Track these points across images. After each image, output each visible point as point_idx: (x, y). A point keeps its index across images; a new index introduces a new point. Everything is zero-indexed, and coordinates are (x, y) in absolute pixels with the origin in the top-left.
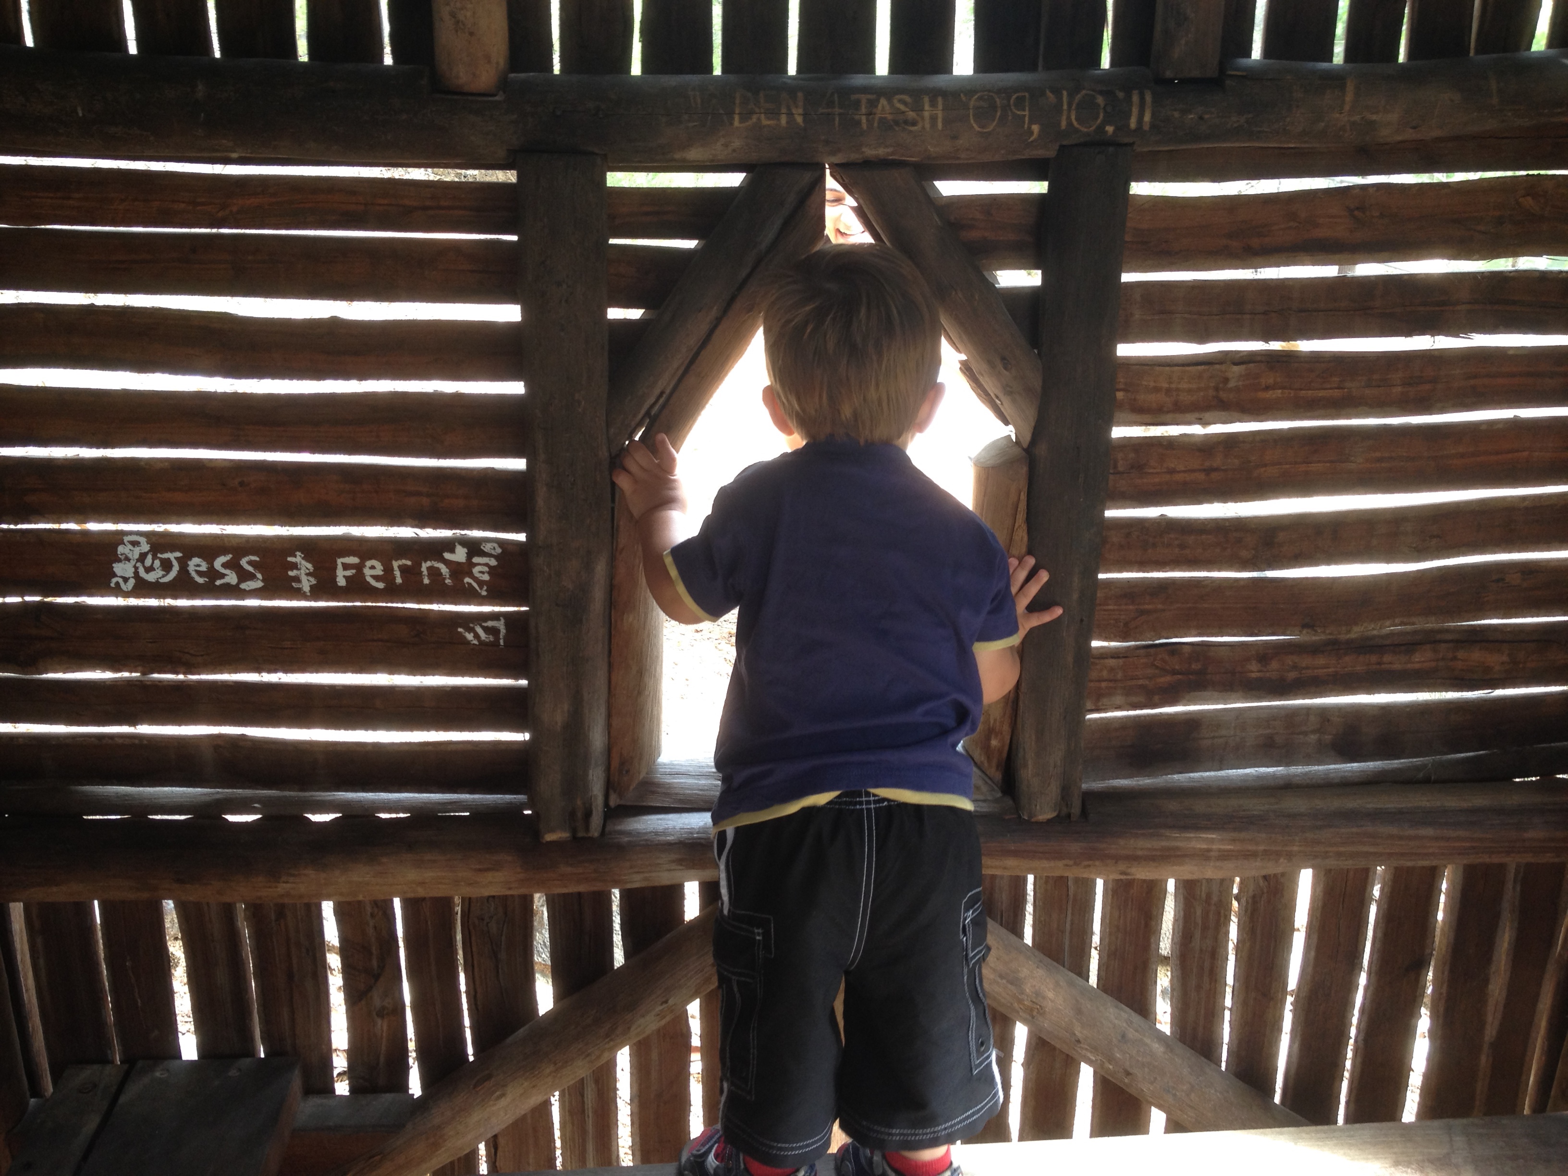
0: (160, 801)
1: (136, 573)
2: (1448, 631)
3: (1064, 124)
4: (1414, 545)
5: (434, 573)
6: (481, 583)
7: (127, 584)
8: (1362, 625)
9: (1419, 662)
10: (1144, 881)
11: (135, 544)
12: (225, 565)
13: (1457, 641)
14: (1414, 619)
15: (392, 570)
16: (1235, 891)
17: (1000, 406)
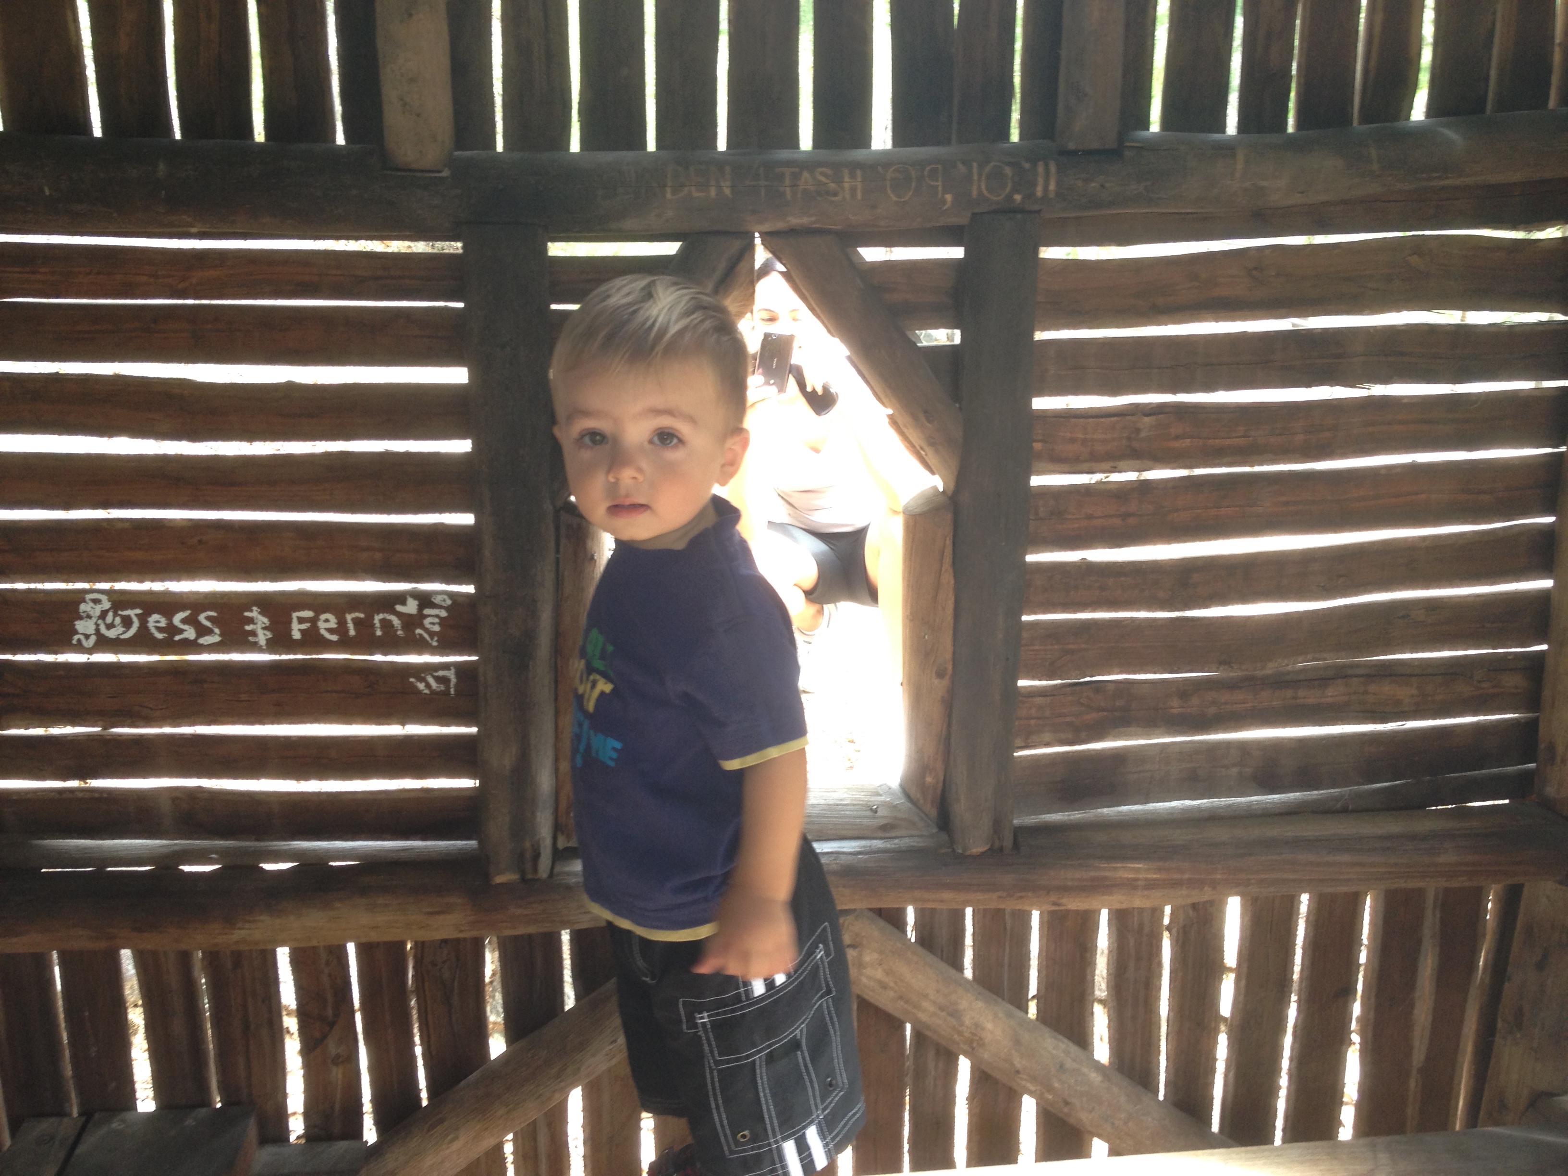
0: (120, 853)
1: (97, 631)
2: (1358, 665)
3: (975, 193)
4: (1322, 585)
5: (386, 625)
6: (432, 634)
7: (89, 641)
8: (1276, 661)
9: (1331, 696)
10: (1077, 912)
11: (96, 601)
12: (184, 621)
13: (1368, 676)
14: (1325, 655)
15: (346, 622)
16: (1166, 921)
17: (925, 457)
